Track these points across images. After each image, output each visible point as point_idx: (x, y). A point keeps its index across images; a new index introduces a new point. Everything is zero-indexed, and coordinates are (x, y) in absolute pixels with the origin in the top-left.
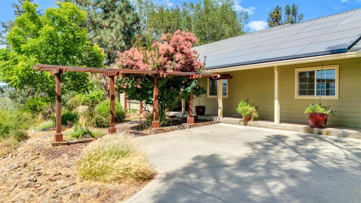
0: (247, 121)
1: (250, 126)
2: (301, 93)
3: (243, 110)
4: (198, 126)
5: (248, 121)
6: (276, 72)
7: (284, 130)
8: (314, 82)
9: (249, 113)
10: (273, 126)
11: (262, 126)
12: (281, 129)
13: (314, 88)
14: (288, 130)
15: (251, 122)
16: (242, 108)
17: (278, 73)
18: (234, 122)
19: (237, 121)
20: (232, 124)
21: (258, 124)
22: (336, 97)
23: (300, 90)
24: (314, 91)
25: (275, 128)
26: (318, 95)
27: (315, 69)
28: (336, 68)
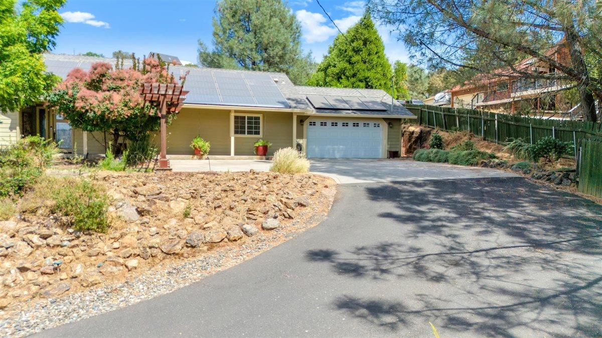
0: (202, 155)
2: (236, 132)
7: (240, 159)
8: (245, 125)
10: (230, 158)
13: (245, 129)
22: (261, 135)
23: (235, 130)
24: (245, 131)
25: (233, 159)
26: (248, 134)
27: (247, 115)
28: (261, 116)
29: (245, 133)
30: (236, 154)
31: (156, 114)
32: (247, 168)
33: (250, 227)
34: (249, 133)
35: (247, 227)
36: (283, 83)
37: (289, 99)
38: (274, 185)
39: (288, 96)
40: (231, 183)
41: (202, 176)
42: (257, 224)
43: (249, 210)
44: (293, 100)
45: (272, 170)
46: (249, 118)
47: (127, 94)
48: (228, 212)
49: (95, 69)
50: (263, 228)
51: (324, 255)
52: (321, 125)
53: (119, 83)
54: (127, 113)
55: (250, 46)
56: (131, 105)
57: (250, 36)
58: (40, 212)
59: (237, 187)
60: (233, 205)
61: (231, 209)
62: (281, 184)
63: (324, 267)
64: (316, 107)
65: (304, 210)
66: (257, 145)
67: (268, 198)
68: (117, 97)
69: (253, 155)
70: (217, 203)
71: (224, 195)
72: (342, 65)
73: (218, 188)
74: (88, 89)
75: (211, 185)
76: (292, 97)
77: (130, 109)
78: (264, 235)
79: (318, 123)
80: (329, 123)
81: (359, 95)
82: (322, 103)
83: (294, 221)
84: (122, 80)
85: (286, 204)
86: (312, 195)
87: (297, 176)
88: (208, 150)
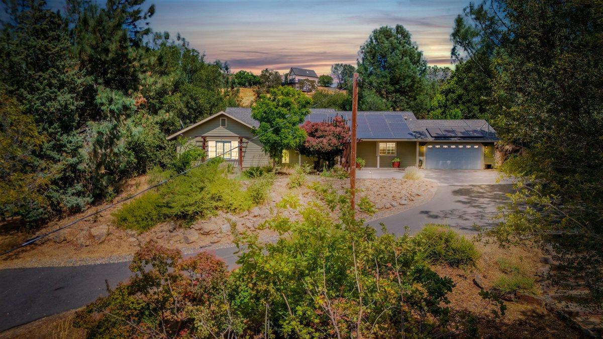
8: (386, 148)
13: (386, 151)
22: (395, 155)
25: (380, 170)
26: (387, 154)
28: (395, 143)
31: (343, 148)
32: (390, 177)
33: (394, 203)
35: (393, 203)
36: (411, 119)
37: (414, 132)
38: (405, 185)
39: (413, 130)
40: (384, 184)
41: (370, 180)
42: (397, 203)
43: (393, 197)
44: (417, 132)
45: (403, 178)
47: (330, 140)
48: (384, 197)
49: (313, 126)
50: (400, 204)
51: (427, 212)
53: (325, 133)
54: (330, 148)
55: (385, 80)
56: (332, 145)
57: (386, 73)
58: (310, 194)
59: (386, 186)
60: (386, 194)
61: (385, 195)
62: (408, 185)
63: (424, 216)
64: (433, 136)
65: (419, 197)
66: (393, 161)
67: (402, 191)
68: (325, 141)
69: (391, 167)
70: (378, 193)
71: (381, 189)
72: (460, 91)
73: (378, 186)
74: (309, 136)
75: (375, 185)
76: (417, 130)
77: (331, 146)
78: (400, 207)
81: (465, 124)
82: (437, 134)
83: (414, 202)
84: (326, 131)
85: (410, 194)
86: (424, 191)
87: (417, 181)
88: (364, 164)
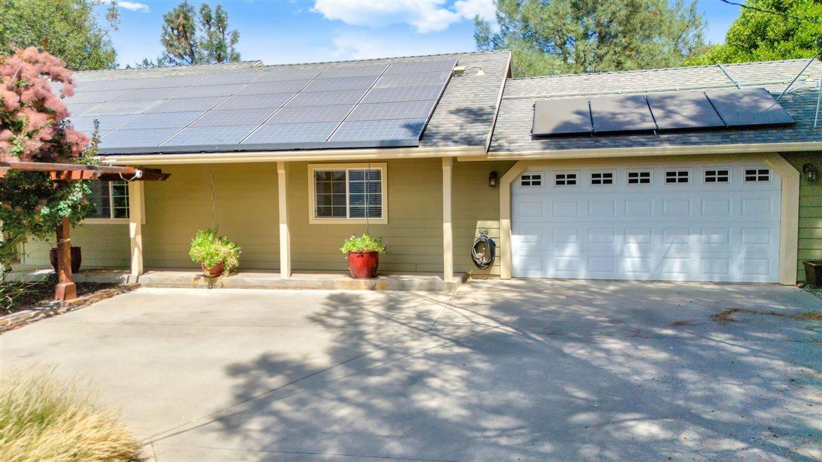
0: (216, 276)
1: (222, 287)
2: (322, 213)
3: (207, 255)
4: (88, 303)
5: (219, 276)
6: (281, 172)
7: (302, 288)
8: (345, 192)
9: (221, 260)
10: (278, 282)
11: (253, 284)
12: (295, 288)
13: (345, 204)
14: (310, 288)
15: (225, 278)
16: (204, 247)
17: (286, 174)
18: (179, 283)
19: (188, 279)
20: (173, 287)
21: (243, 281)
22: (383, 219)
23: (318, 208)
24: (346, 210)
25: (283, 286)
26: (351, 216)
27: (347, 169)
28: (383, 169)
29: (344, 215)
30: (294, 270)
34: (356, 213)
36: (481, 73)
46: (354, 175)
52: (558, 183)
64: (538, 131)
79: (548, 178)
80: (584, 177)
